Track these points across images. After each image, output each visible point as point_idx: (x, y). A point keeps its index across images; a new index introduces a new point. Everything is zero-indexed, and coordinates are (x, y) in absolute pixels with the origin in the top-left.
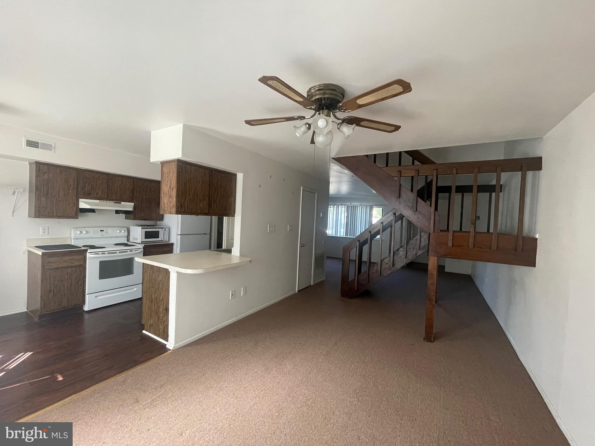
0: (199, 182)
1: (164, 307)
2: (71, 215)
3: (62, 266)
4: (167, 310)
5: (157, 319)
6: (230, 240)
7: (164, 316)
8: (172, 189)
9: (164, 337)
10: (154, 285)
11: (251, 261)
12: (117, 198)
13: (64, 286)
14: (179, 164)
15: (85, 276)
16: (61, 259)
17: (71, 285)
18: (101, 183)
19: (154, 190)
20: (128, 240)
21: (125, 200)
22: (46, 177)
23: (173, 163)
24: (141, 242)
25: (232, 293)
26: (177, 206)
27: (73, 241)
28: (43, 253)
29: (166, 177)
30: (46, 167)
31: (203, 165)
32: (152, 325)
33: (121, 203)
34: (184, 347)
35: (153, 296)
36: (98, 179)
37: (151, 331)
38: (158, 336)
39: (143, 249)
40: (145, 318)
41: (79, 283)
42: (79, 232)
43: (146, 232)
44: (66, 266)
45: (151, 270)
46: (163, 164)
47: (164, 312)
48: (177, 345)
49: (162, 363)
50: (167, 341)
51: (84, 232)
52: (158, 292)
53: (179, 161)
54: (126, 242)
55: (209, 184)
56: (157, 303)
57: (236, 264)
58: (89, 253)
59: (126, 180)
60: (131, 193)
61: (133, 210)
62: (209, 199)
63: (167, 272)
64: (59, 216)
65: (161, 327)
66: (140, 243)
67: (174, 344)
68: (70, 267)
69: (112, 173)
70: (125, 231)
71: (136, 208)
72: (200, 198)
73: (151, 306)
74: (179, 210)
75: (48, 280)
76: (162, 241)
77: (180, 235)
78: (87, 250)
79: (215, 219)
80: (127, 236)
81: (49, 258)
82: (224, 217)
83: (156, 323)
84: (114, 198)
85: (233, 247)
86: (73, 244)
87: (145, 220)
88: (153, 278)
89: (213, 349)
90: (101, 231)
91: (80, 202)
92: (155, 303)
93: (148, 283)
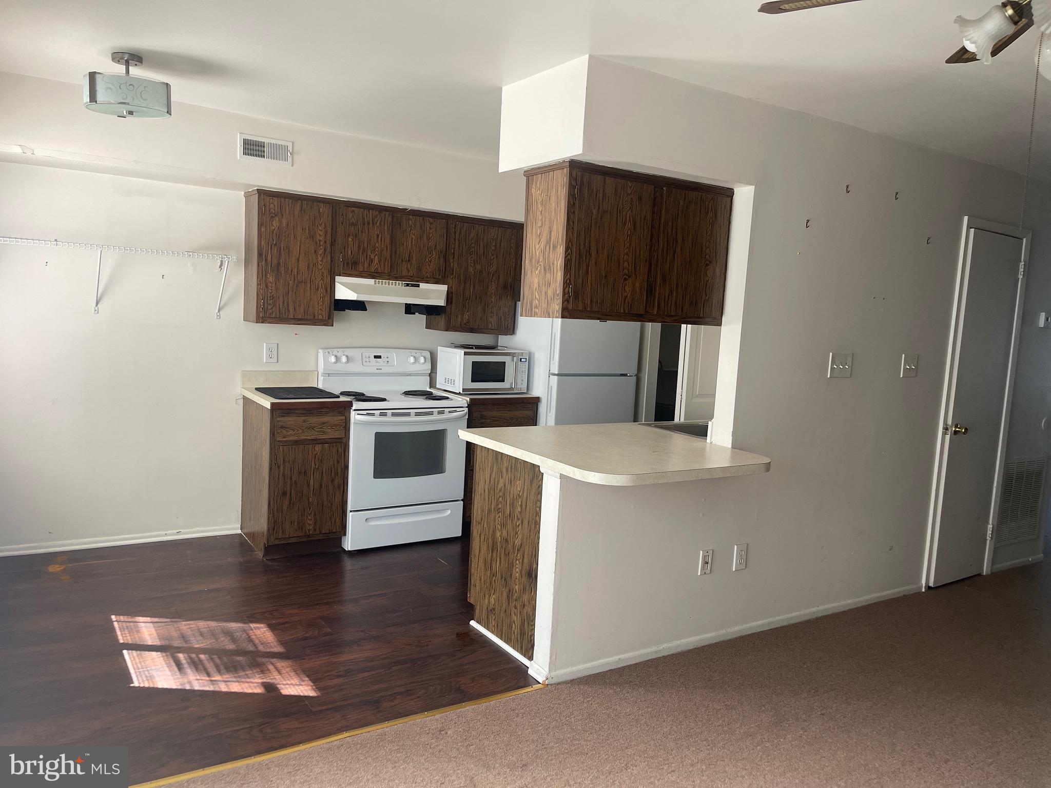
0: (625, 224)
1: (524, 568)
2: (320, 317)
3: (306, 438)
4: (532, 575)
5: (505, 594)
6: (699, 396)
7: (524, 590)
8: (555, 247)
9: (522, 648)
10: (500, 506)
11: (768, 467)
12: (411, 274)
13: (308, 485)
14: (574, 175)
15: (346, 467)
16: (304, 421)
17: (321, 486)
18: (378, 236)
19: (493, 248)
20: (432, 384)
21: (427, 277)
22: (276, 224)
23: (559, 172)
24: (464, 390)
25: (704, 557)
26: (564, 294)
27: (321, 378)
28: (272, 404)
29: (538, 213)
30: (276, 201)
31: (635, 170)
32: (494, 609)
33: (418, 286)
34: (572, 682)
35: (498, 534)
36: (373, 224)
37: (491, 626)
38: (508, 641)
39: (466, 410)
40: (478, 588)
41: (336, 482)
42: (333, 359)
43: (474, 364)
44: (313, 437)
45: (495, 465)
46: (532, 174)
47: (524, 579)
48: (554, 674)
49: (522, 711)
50: (531, 658)
51: (344, 359)
52: (510, 527)
53: (574, 165)
54: (428, 390)
55: (653, 227)
56: (507, 555)
57: (723, 469)
58: (355, 410)
59: (431, 224)
60: (442, 259)
61: (445, 305)
62: (650, 270)
63: (534, 474)
64: (300, 320)
65: (516, 619)
66: (459, 394)
67: (547, 669)
68: (318, 441)
69: (400, 206)
70: (425, 361)
71: (452, 299)
72: (626, 271)
73: (491, 560)
74: (570, 307)
75: (282, 468)
76: (511, 389)
77: (557, 375)
78: (350, 404)
79: (653, 330)
80: (430, 372)
81: (283, 416)
82: (683, 326)
83: (504, 606)
84: (405, 273)
85: (711, 417)
86: (320, 386)
87: (472, 330)
88: (500, 486)
89: (648, 707)
90: (376, 357)
91: (337, 285)
92: (503, 554)
93: (487, 498)
